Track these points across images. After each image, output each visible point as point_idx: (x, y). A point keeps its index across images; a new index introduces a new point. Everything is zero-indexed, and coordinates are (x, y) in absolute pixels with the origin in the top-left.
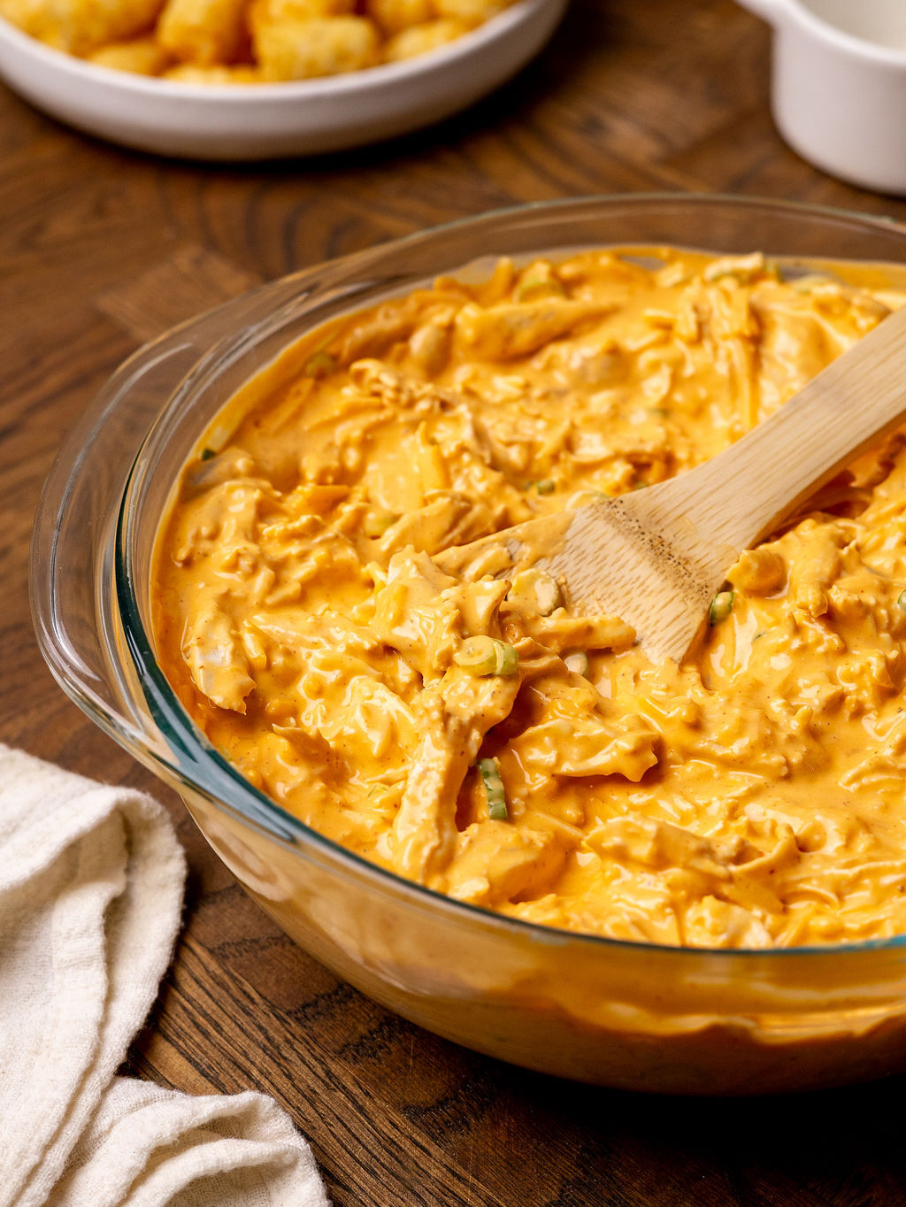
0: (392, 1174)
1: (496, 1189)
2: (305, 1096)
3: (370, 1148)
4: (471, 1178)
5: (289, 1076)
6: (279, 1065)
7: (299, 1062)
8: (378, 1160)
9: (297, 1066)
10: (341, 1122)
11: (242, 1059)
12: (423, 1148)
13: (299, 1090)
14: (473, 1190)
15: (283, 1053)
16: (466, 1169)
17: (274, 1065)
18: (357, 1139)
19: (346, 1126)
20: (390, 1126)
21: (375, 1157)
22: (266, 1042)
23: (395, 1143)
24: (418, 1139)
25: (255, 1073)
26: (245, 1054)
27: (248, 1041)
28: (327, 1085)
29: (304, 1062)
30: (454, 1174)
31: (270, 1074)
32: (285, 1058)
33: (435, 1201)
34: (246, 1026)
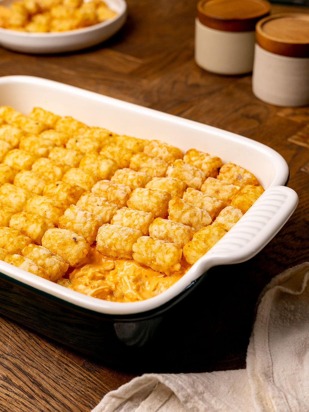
0: (45, 357)
1: (72, 359)
2: (23, 341)
3: (40, 352)
4: (66, 357)
5: (19, 337)
6: (17, 335)
7: (22, 334)
8: (42, 354)
9: (21, 334)
10: (32, 346)
11: (7, 334)
12: (54, 351)
13: (21, 340)
14: (66, 360)
15: (18, 332)
16: (64, 355)
17: (15, 335)
18: (36, 350)
19: (33, 347)
20: (45, 347)
21: (41, 354)
22: (13, 329)
23: (46, 350)
24: (52, 349)
25: (10, 337)
26: (8, 333)
27: (8, 330)
28: (29, 338)
29: (23, 334)
30: (61, 356)
31: (14, 337)
32: (18, 333)
33: (56, 363)
34: (8, 326)
